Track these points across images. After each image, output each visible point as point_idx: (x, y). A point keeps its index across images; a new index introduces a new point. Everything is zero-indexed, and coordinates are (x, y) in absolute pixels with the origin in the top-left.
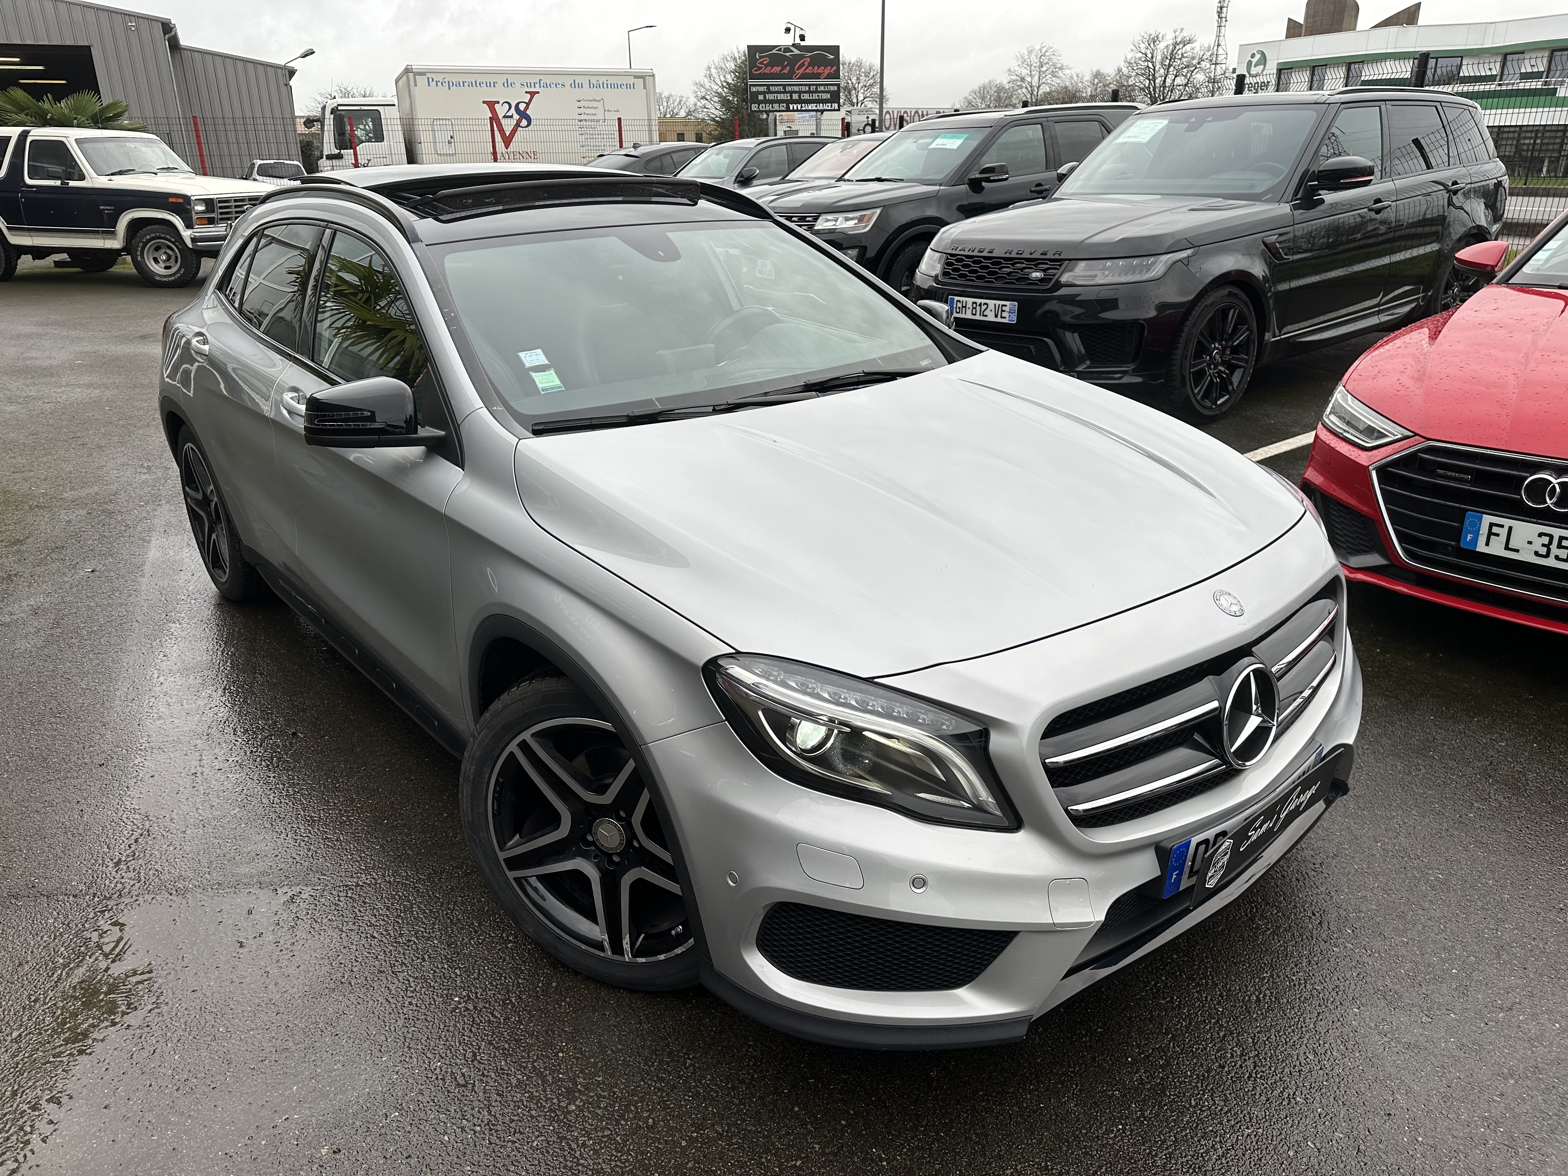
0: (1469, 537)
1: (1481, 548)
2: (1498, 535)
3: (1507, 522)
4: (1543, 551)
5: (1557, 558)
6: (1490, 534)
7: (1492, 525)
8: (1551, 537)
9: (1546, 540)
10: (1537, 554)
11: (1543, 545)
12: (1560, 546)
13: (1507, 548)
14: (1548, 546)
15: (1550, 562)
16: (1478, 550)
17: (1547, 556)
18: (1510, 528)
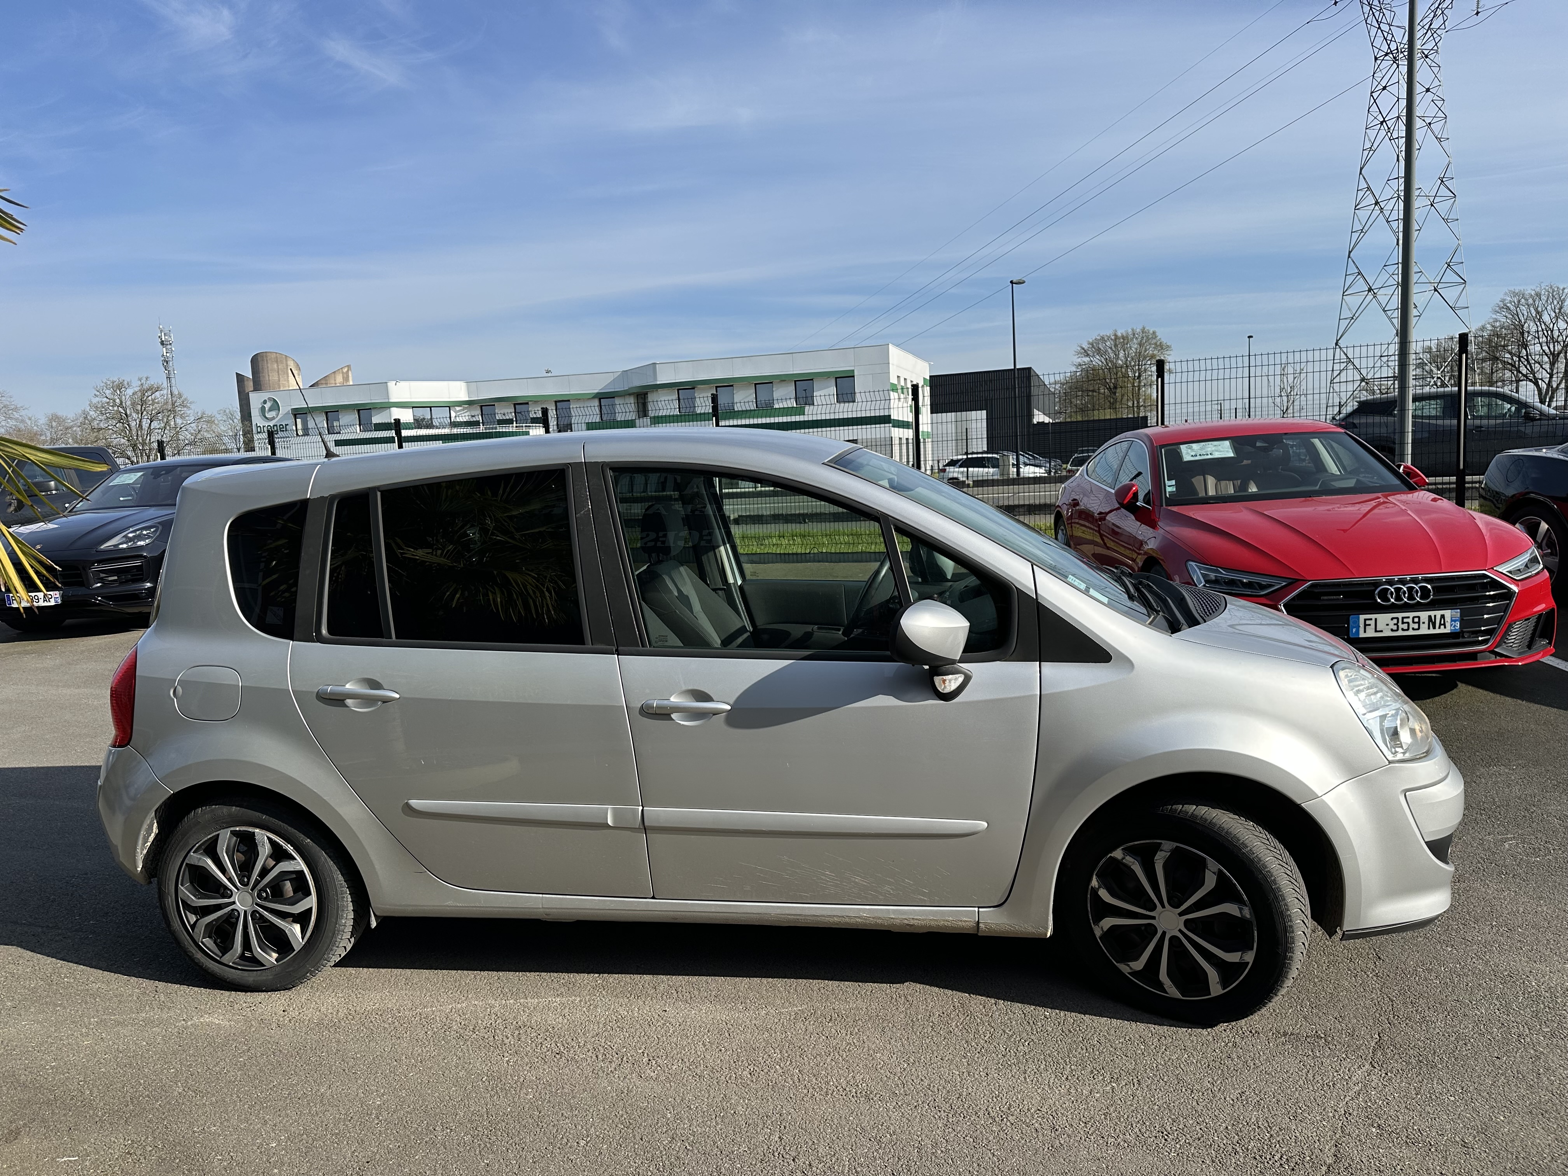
0: (1354, 630)
1: (1362, 635)
2: (1370, 625)
3: (1373, 616)
4: (1395, 628)
5: (1403, 630)
6: (1365, 625)
7: (1365, 620)
8: (1398, 619)
9: (1395, 621)
10: (1392, 630)
11: (1395, 624)
12: (1403, 623)
13: (1376, 631)
14: (1397, 624)
15: (1400, 633)
16: (1360, 636)
17: (1397, 630)
18: (1376, 619)
